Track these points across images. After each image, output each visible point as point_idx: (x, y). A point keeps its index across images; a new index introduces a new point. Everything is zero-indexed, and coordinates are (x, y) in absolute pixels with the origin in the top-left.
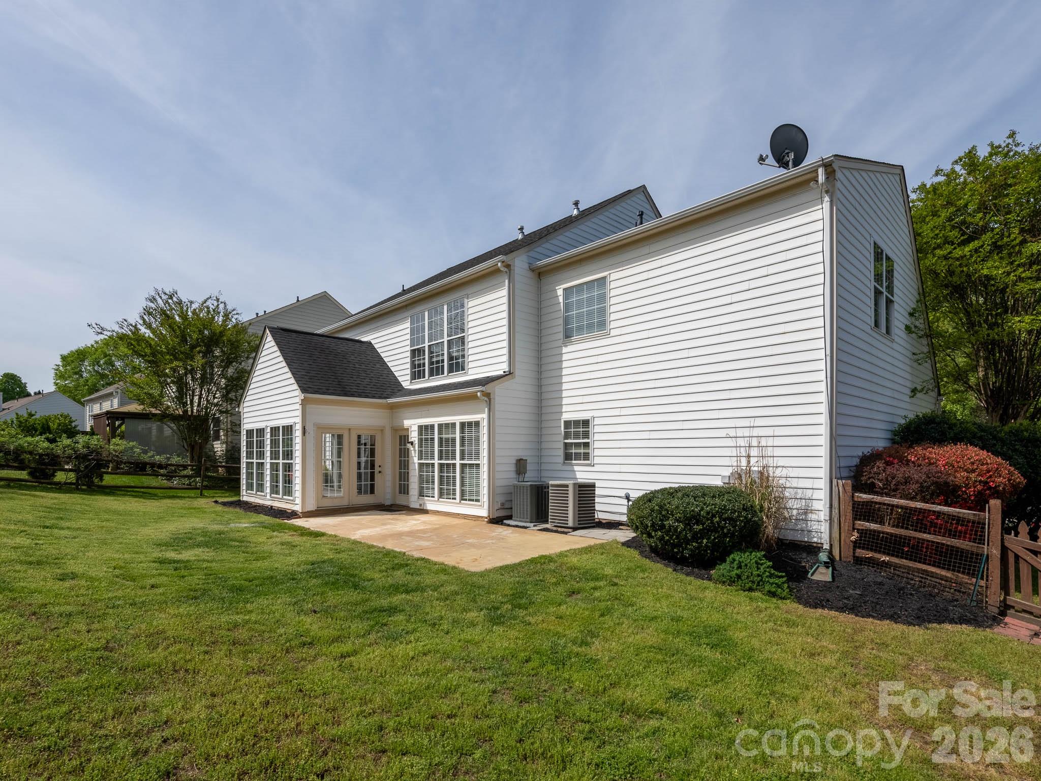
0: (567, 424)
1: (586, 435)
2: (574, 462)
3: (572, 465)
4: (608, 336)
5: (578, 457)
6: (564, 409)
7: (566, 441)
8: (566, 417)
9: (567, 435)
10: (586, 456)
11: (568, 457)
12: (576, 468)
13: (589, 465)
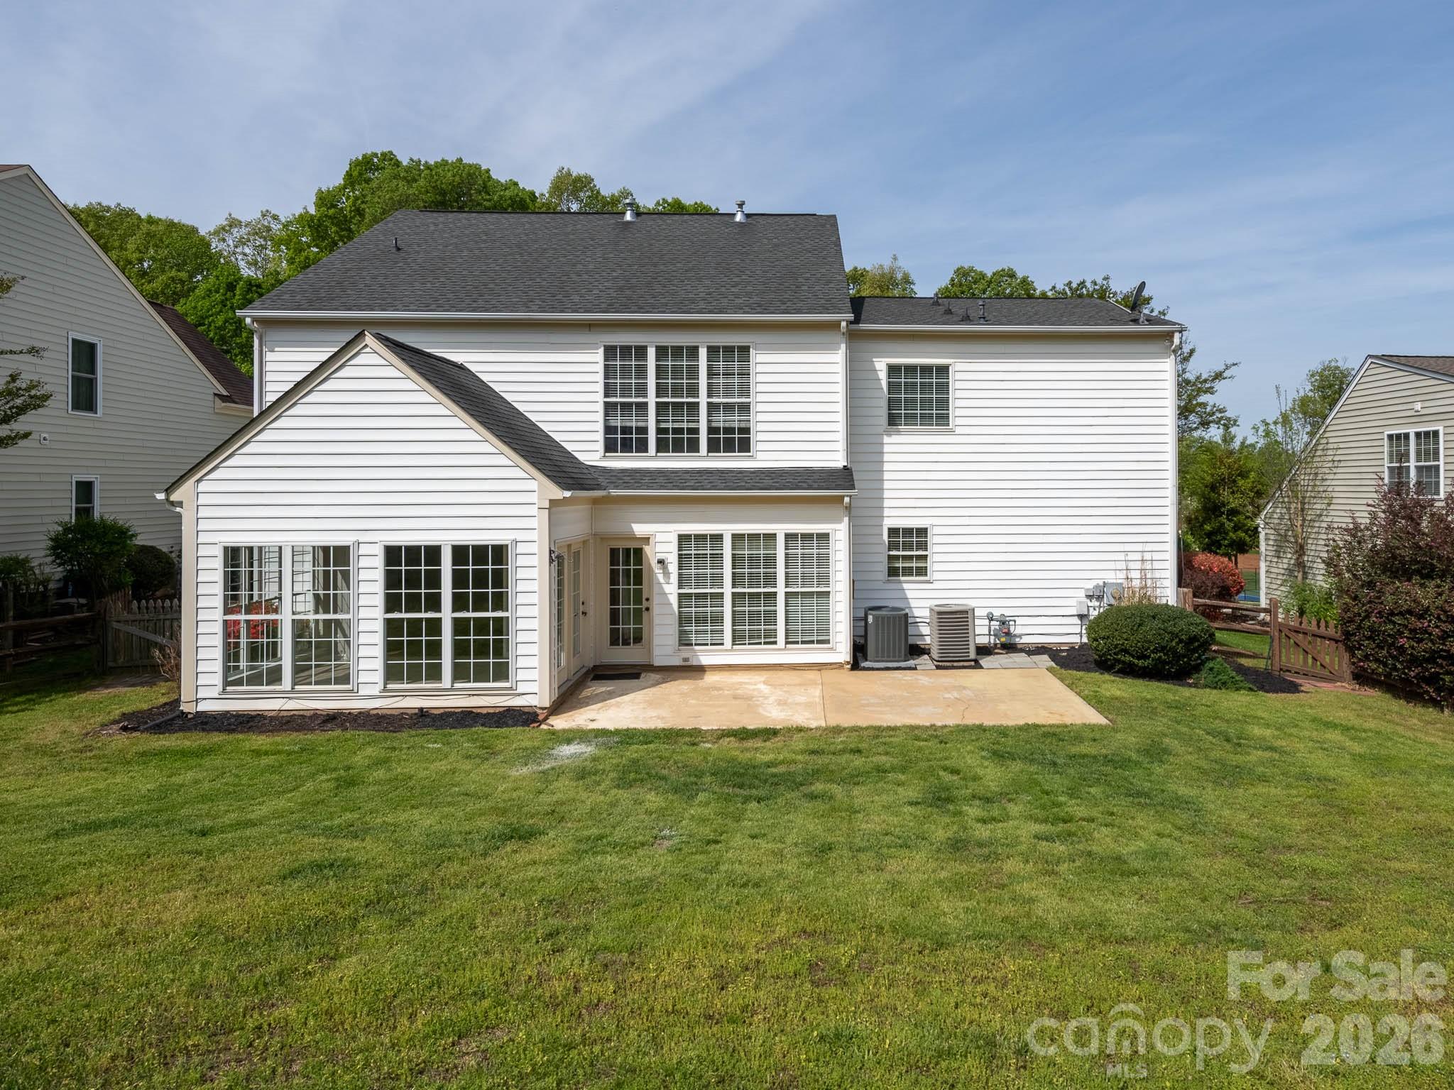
0: (893, 532)
1: (923, 546)
2: (902, 578)
3: (900, 582)
4: (952, 432)
5: (908, 572)
6: (886, 512)
7: (891, 553)
8: (889, 523)
9: (893, 546)
10: (922, 571)
11: (893, 572)
12: (905, 586)
13: (928, 582)
